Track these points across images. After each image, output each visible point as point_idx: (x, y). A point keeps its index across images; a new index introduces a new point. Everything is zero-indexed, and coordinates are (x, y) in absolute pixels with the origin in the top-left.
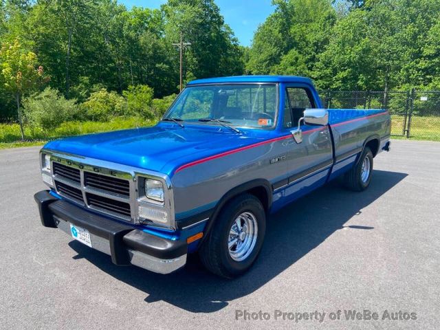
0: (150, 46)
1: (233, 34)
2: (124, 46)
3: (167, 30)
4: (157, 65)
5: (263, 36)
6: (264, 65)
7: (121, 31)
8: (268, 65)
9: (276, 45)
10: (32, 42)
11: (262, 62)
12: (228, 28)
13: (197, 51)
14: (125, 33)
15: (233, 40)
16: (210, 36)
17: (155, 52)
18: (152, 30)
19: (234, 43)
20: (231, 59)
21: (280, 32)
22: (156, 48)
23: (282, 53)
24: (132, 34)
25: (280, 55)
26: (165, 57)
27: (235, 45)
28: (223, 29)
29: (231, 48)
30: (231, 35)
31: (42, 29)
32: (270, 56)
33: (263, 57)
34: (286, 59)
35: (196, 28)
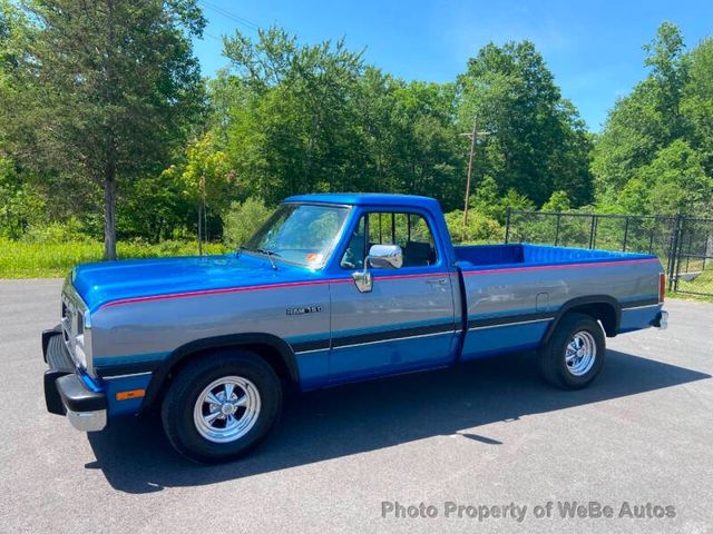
0: (429, 137)
1: (576, 114)
2: (390, 138)
3: (461, 112)
4: (437, 167)
5: (625, 117)
6: (622, 165)
7: (388, 117)
8: (630, 166)
9: (648, 131)
10: (262, 136)
11: (619, 160)
12: (569, 105)
13: (509, 143)
14: (393, 119)
15: (577, 125)
16: (534, 119)
17: (436, 147)
18: (436, 115)
19: (579, 128)
20: (570, 155)
21: (657, 109)
22: (438, 140)
23: (659, 146)
24: (403, 122)
25: (655, 148)
26: (451, 154)
27: (579, 132)
28: (559, 107)
29: (570, 137)
30: (573, 117)
31: (277, 118)
32: (634, 150)
33: (620, 151)
34: (665, 155)
35: (507, 107)
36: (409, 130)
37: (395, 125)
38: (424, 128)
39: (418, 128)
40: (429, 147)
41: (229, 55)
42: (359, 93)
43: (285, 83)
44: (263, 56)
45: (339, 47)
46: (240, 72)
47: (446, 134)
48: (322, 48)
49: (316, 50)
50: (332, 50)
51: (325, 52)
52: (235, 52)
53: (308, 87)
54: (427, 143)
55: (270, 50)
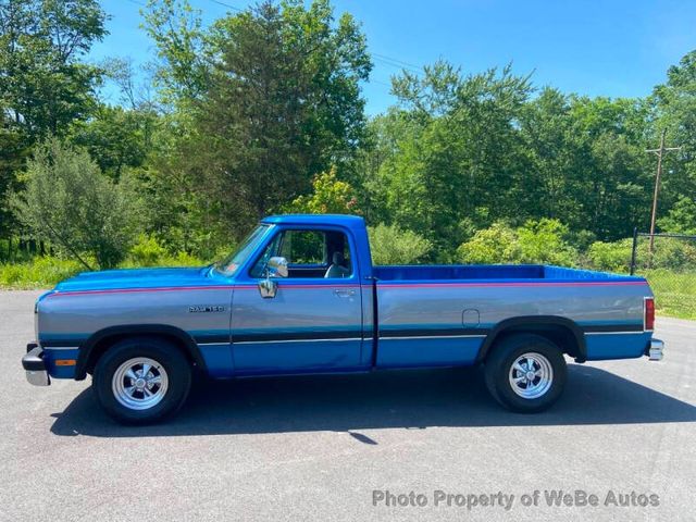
0: (611, 155)
7: (561, 138)
14: (567, 139)
17: (619, 166)
18: (622, 131)
22: (622, 158)
36: (587, 148)
37: (570, 145)
38: (606, 147)
39: (597, 147)
40: (610, 167)
41: (396, 93)
42: (529, 116)
43: (449, 113)
44: (429, 90)
45: (506, 72)
46: (408, 107)
47: (632, 151)
48: (487, 76)
49: (480, 79)
50: (498, 76)
51: (489, 79)
52: (402, 89)
53: (471, 114)
54: (609, 162)
55: (435, 84)
